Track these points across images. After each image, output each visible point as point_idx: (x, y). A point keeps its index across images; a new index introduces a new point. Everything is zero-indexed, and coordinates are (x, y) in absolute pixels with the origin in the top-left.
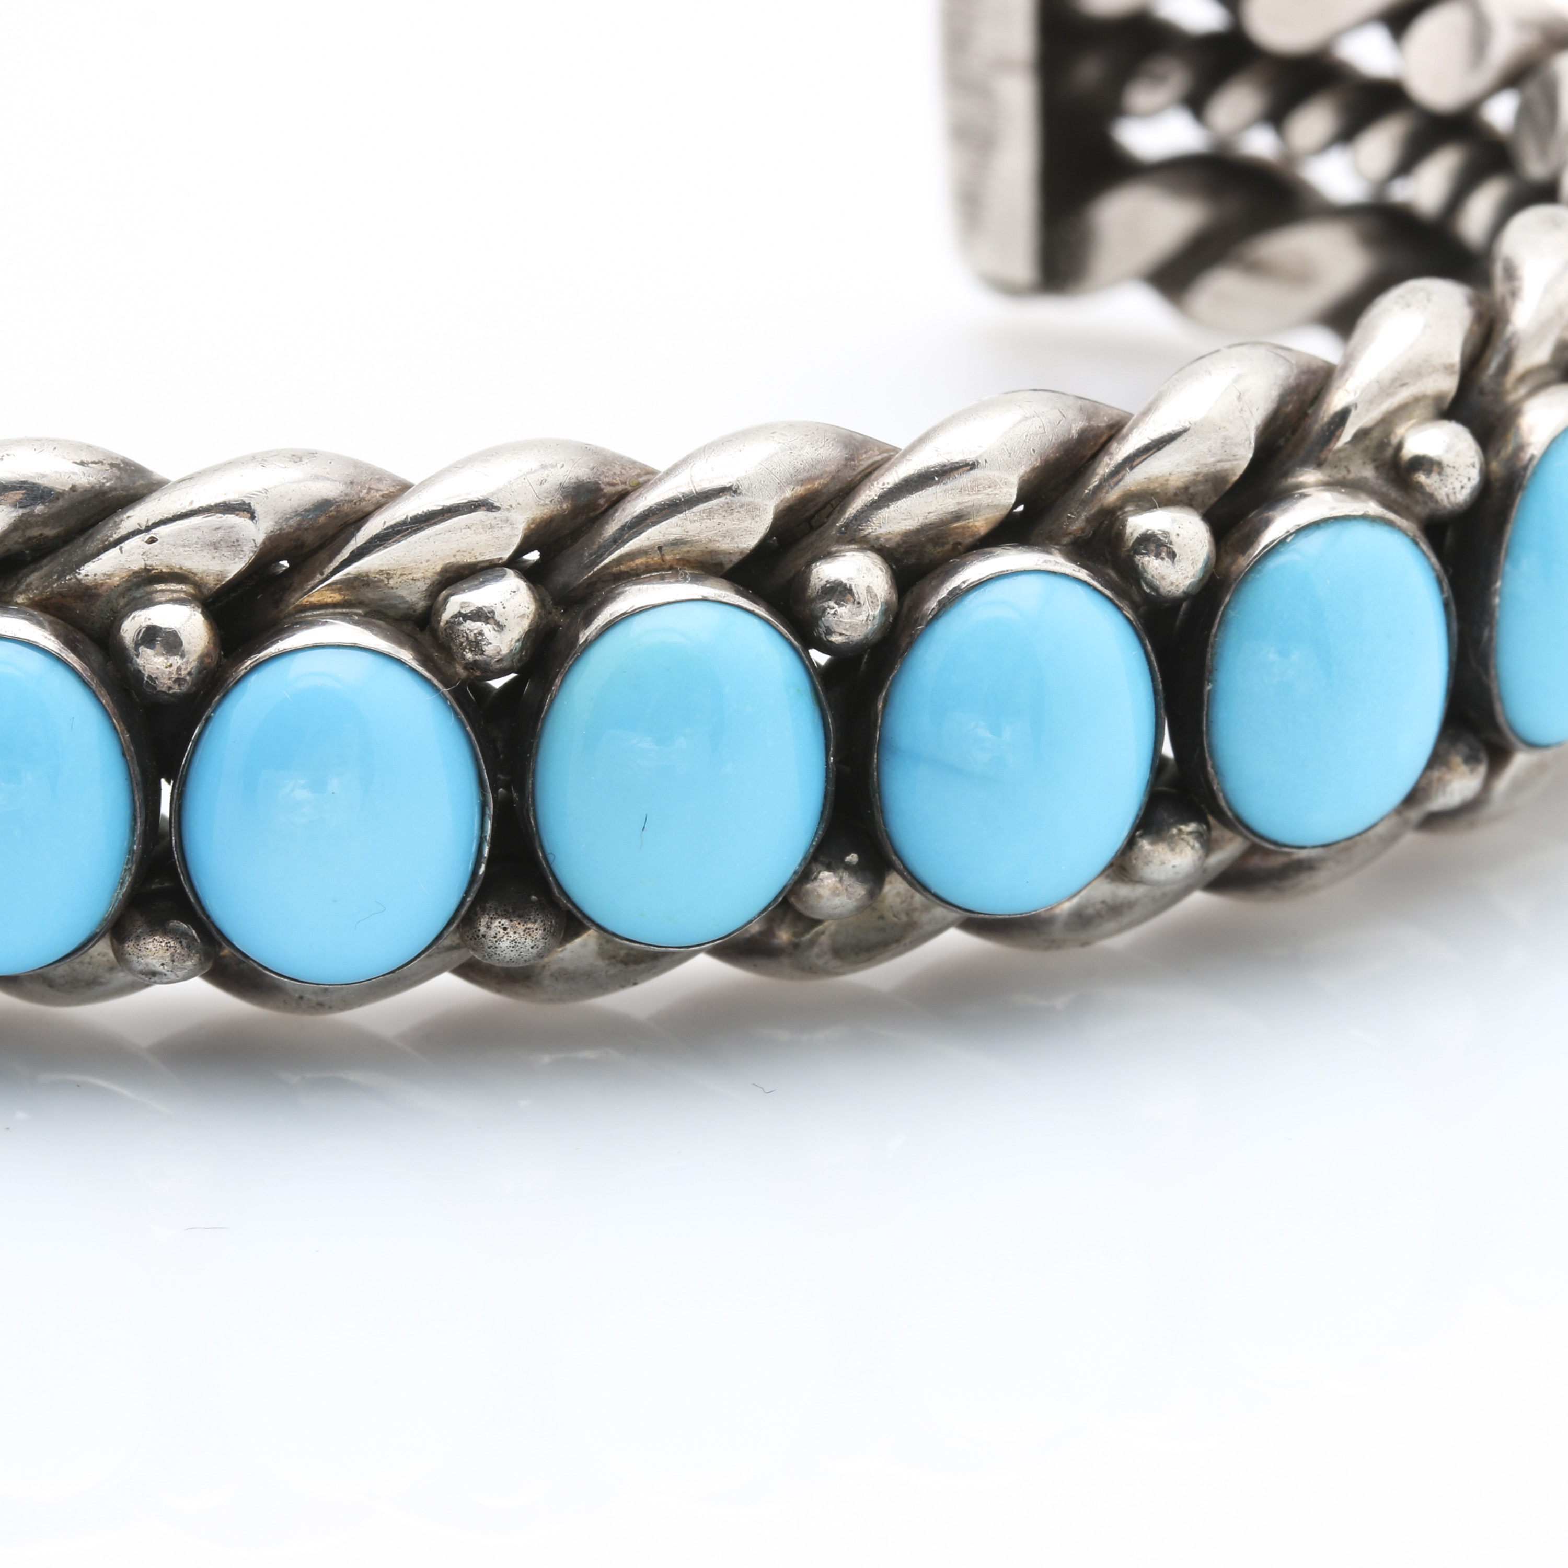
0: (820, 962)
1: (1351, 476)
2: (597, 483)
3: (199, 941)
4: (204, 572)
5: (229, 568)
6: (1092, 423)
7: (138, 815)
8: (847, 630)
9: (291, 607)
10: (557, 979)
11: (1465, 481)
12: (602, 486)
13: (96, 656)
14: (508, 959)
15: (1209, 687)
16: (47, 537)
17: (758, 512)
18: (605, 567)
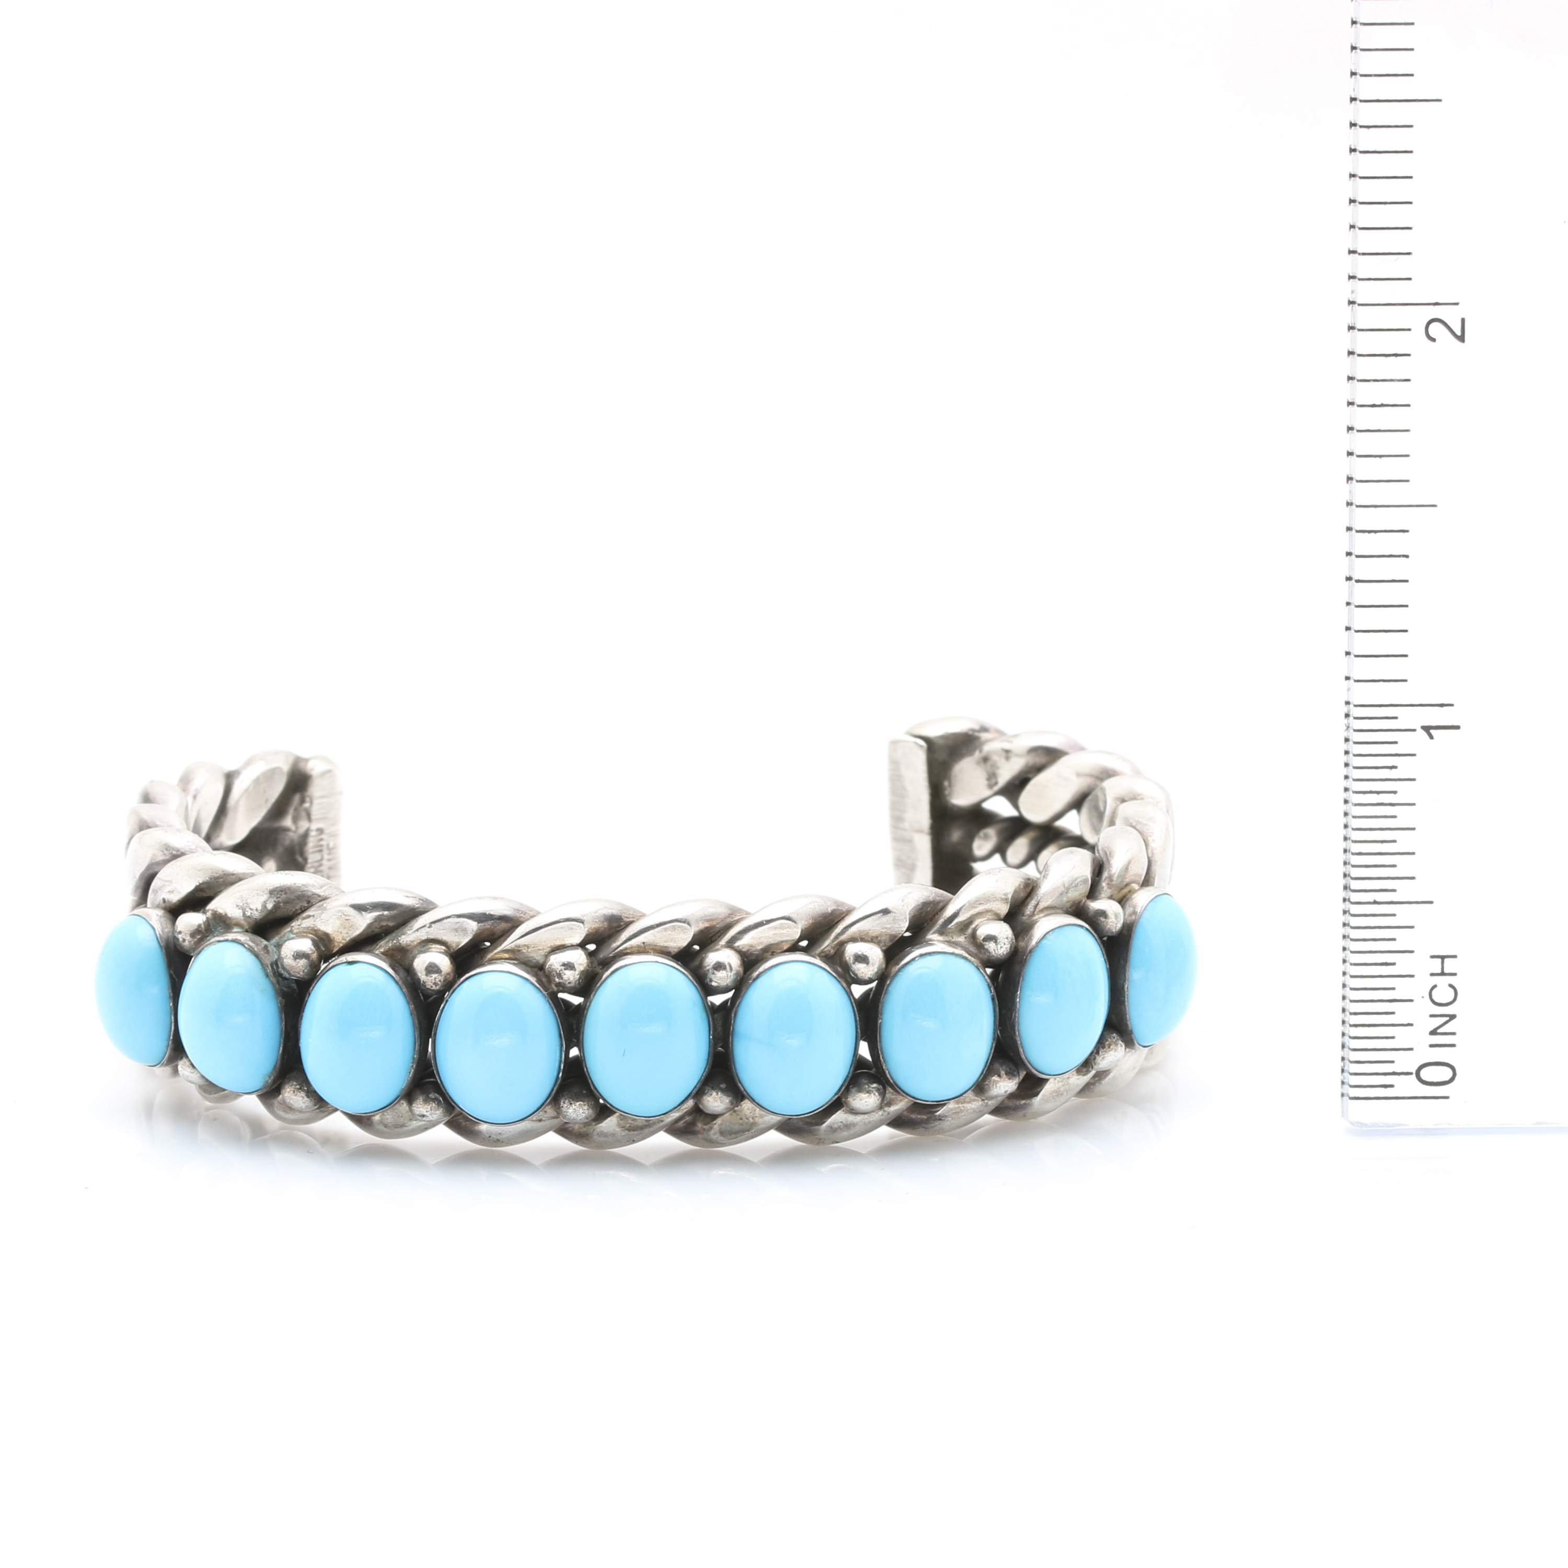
0: (715, 1137)
1: (953, 940)
2: (620, 916)
3: (442, 1102)
4: (451, 942)
5: (462, 940)
6: (839, 908)
7: (416, 1041)
8: (718, 980)
9: (487, 959)
10: (599, 1136)
11: (1003, 945)
12: (623, 918)
13: (402, 973)
14: (572, 1118)
15: (880, 1021)
16: (389, 926)
17: (686, 931)
18: (621, 950)
